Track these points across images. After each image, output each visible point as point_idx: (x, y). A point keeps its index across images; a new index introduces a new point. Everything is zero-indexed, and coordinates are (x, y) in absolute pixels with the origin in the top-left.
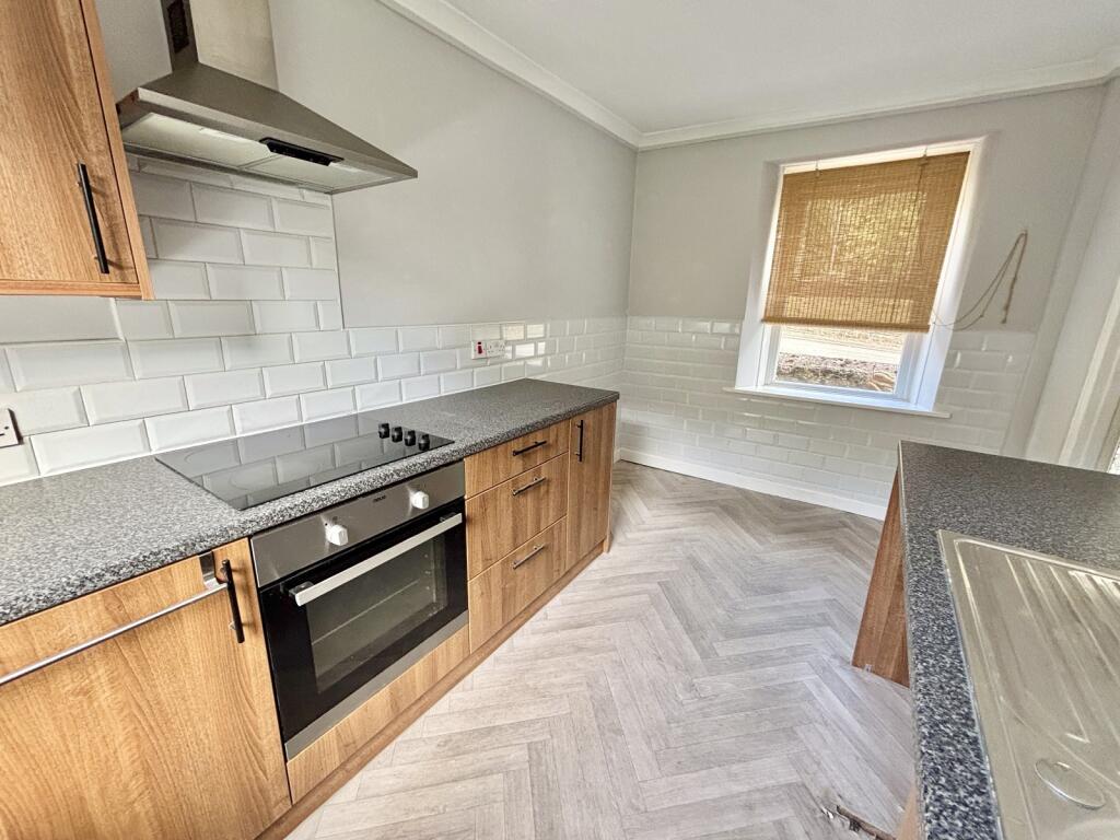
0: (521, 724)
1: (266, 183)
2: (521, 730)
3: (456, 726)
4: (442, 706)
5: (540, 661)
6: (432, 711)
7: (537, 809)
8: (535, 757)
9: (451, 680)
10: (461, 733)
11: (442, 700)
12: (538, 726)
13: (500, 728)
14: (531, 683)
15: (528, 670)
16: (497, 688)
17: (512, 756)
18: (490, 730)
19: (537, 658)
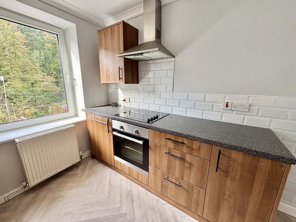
0: (133, 210)
1: (163, 59)
2: (131, 210)
3: (135, 193)
4: (141, 188)
5: (159, 215)
6: (139, 187)
7: (108, 217)
8: (122, 215)
9: (149, 189)
10: (132, 195)
11: (142, 188)
12: (132, 216)
13: (133, 204)
14: (149, 212)
15: (154, 211)
16: (146, 202)
17: (124, 208)
18: (132, 201)
19: (160, 214)
